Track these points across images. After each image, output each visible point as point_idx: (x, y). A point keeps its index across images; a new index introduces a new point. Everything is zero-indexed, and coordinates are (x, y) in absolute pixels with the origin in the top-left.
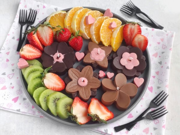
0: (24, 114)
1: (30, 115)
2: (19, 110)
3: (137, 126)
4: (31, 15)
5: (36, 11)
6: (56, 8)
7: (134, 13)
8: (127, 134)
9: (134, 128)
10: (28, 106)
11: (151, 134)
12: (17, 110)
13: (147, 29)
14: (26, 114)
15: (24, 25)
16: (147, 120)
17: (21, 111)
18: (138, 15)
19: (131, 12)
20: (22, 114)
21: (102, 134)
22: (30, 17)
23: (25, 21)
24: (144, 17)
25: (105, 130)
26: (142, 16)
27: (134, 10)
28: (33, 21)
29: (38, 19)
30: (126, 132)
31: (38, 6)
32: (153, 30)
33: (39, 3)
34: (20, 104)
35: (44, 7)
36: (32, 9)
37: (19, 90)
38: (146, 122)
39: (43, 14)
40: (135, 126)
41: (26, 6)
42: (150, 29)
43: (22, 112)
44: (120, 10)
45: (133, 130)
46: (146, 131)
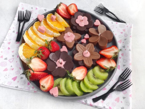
0: (21, 90)
1: (26, 90)
2: (18, 86)
3: (110, 96)
4: (27, 14)
5: (30, 12)
6: (45, 9)
7: (104, 12)
8: (103, 103)
9: (108, 98)
10: (25, 84)
11: (121, 102)
12: (16, 87)
13: (112, 23)
14: (23, 90)
15: (22, 22)
16: (117, 91)
17: (18, 87)
18: (107, 14)
19: (102, 11)
20: (20, 89)
21: (83, 104)
22: (26, 16)
23: (22, 19)
24: (111, 15)
25: (85, 101)
26: (110, 15)
27: (104, 10)
28: (28, 19)
29: (32, 17)
30: (102, 102)
31: (32, 8)
32: (117, 23)
33: (32, 6)
34: (18, 82)
35: (36, 9)
36: (28, 10)
37: (18, 71)
38: (117, 93)
39: (36, 13)
40: (108, 97)
41: (23, 9)
42: (115, 23)
43: (20, 88)
44: (94, 10)
45: (107, 100)
46: (117, 100)
